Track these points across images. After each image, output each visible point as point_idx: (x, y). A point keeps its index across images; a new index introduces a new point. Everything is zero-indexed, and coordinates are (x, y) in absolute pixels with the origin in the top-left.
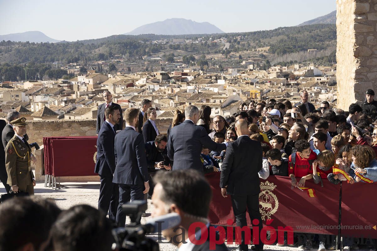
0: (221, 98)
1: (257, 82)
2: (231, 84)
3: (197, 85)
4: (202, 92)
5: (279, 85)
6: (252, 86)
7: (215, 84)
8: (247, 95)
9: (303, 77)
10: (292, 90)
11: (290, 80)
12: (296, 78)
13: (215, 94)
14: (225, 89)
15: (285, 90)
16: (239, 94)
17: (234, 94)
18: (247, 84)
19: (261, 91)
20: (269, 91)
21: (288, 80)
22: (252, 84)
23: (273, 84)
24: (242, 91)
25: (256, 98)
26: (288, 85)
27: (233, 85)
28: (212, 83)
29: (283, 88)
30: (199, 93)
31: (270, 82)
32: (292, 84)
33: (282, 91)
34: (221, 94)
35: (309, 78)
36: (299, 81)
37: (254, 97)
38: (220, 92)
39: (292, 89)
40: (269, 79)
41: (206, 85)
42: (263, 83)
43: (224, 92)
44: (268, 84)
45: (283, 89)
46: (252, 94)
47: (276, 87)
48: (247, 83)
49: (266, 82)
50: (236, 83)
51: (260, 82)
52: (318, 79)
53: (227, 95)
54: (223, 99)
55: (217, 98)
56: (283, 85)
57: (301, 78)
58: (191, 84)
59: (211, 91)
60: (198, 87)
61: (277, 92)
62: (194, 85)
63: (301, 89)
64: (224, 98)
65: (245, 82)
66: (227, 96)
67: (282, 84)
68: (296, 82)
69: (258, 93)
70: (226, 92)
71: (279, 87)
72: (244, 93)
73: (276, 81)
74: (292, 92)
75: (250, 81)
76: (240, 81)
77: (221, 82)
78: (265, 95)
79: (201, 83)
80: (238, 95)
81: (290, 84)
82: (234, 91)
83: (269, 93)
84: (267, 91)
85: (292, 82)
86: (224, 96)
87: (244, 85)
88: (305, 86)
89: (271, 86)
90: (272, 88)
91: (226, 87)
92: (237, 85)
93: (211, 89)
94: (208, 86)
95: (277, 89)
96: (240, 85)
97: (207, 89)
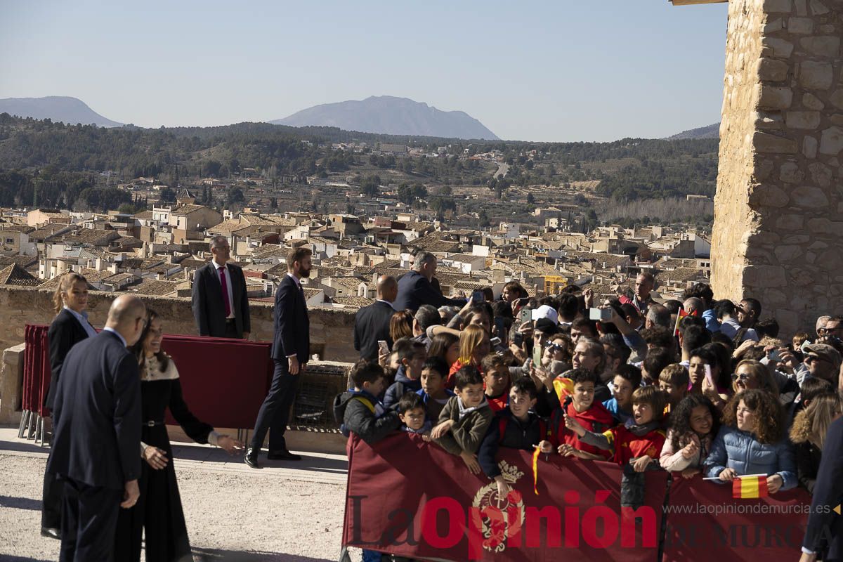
1: (563, 259)
2: (503, 257)
5: (613, 270)
6: (549, 267)
7: (465, 254)
8: (535, 285)
9: (669, 257)
11: (639, 260)
12: (653, 257)
13: (464, 277)
14: (488, 269)
15: (624, 281)
18: (540, 262)
19: (571, 280)
20: (589, 281)
21: (633, 259)
22: (551, 261)
23: (600, 267)
24: (526, 276)
26: (634, 271)
27: (507, 260)
28: (459, 251)
29: (622, 276)
31: (592, 260)
34: (476, 278)
35: (683, 260)
36: (659, 265)
38: (477, 272)
40: (591, 254)
41: (446, 255)
42: (576, 261)
43: (485, 274)
44: (588, 265)
45: (621, 281)
46: (548, 283)
47: (606, 274)
48: (539, 259)
49: (585, 261)
50: (513, 257)
51: (570, 258)
52: (703, 265)
53: (490, 282)
55: (468, 287)
56: (622, 271)
57: (665, 258)
58: (410, 250)
59: (455, 269)
61: (606, 284)
63: (662, 284)
65: (534, 257)
66: (491, 286)
67: (619, 267)
68: (652, 267)
69: (562, 284)
70: (490, 274)
71: (613, 275)
72: (530, 281)
73: (608, 259)
75: (546, 254)
76: (523, 253)
77: (480, 251)
79: (435, 248)
82: (507, 274)
83: (587, 286)
84: (584, 281)
85: (644, 266)
86: (483, 283)
87: (532, 263)
88: (672, 276)
89: (594, 271)
90: (595, 274)
91: (491, 264)
92: (517, 261)
93: (456, 264)
94: (448, 258)
95: (607, 279)
96: (522, 262)
97: (447, 265)
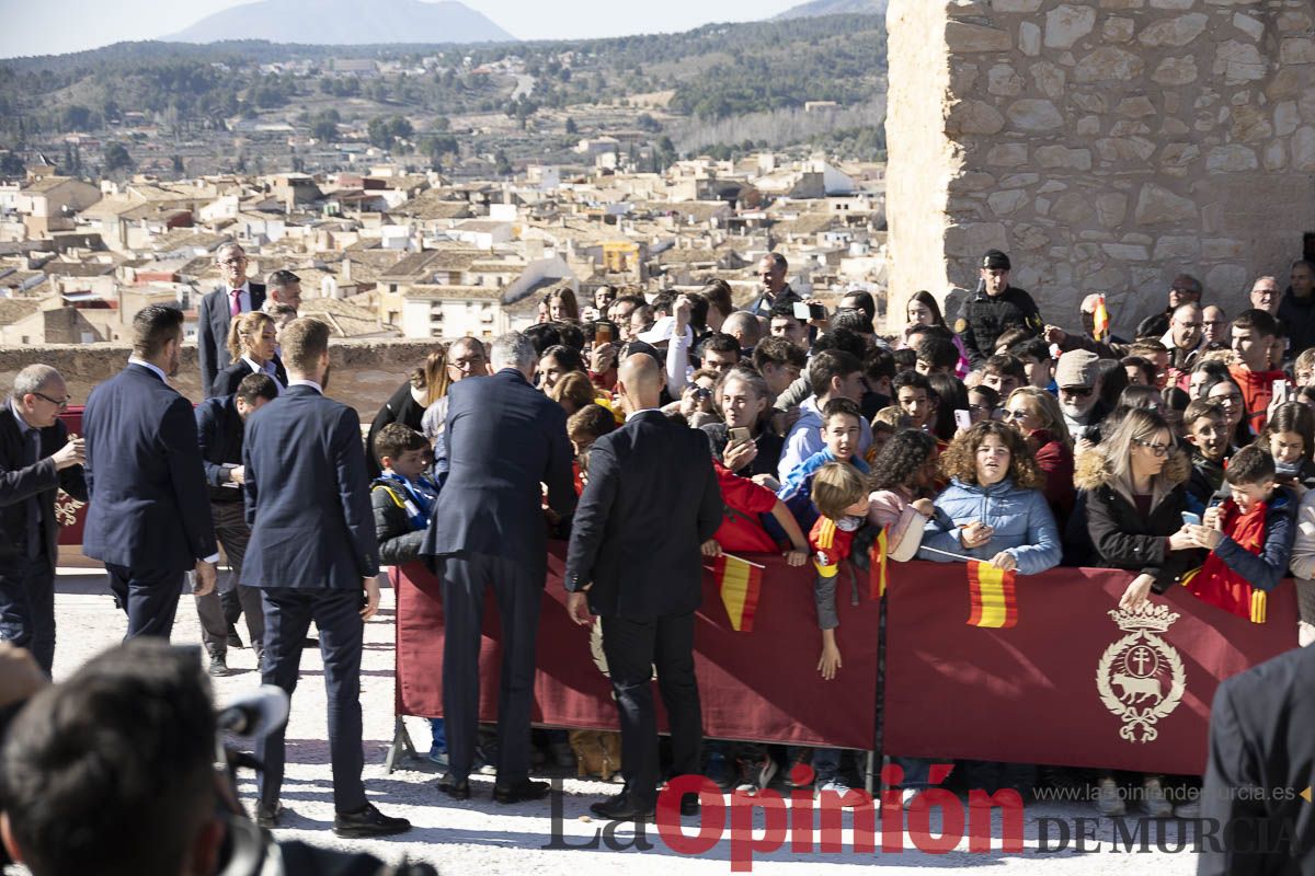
0: (503, 269)
1: (629, 216)
2: (537, 219)
3: (419, 222)
4: (434, 246)
5: (705, 226)
6: (609, 228)
7: (480, 219)
8: (591, 259)
9: (789, 200)
10: (747, 241)
11: (744, 208)
12: (761, 201)
13: (481, 255)
14: (517, 239)
15: (724, 241)
16: (564, 256)
17: (549, 254)
18: (595, 222)
19: (643, 246)
20: (671, 246)
21: (734, 207)
22: (611, 220)
23: (684, 223)
24: (576, 246)
25: (624, 269)
26: (736, 225)
27: (544, 223)
28: (470, 215)
29: (719, 235)
30: (424, 250)
31: (674, 213)
32: (749, 223)
33: (715, 246)
34: (500, 256)
35: (809, 202)
36: (773, 212)
37: (616, 267)
38: (500, 247)
39: (750, 238)
40: (671, 205)
41: (451, 223)
42: (648, 217)
43: (513, 247)
44: (668, 221)
45: (719, 240)
46: (610, 254)
47: (694, 233)
48: (593, 218)
49: (661, 215)
50: (554, 217)
51: (639, 213)
52: (839, 207)
53: (522, 259)
54: (509, 274)
55: (489, 269)
56: (720, 226)
57: (781, 201)
58: (396, 219)
59: (467, 243)
60: (420, 228)
61: (696, 248)
62: (409, 221)
63: (780, 240)
64: (513, 269)
65: (585, 215)
66: (524, 263)
67: (714, 221)
68: (763, 216)
69: (631, 253)
70: (520, 247)
71: (706, 234)
72: (583, 253)
73: (697, 208)
74: (751, 249)
75: (603, 211)
76: (566, 211)
77: (502, 212)
78: (655, 261)
79: (434, 215)
80: (560, 259)
81: (743, 223)
82: (548, 245)
83: (668, 253)
84: (664, 245)
85: (751, 216)
86: (510, 261)
87: (584, 226)
88: (795, 228)
89: (677, 229)
90: (679, 234)
91: (520, 231)
92: (560, 223)
93: (467, 236)
94: (455, 228)
95: (698, 240)
96: (568, 224)
97: (454, 238)
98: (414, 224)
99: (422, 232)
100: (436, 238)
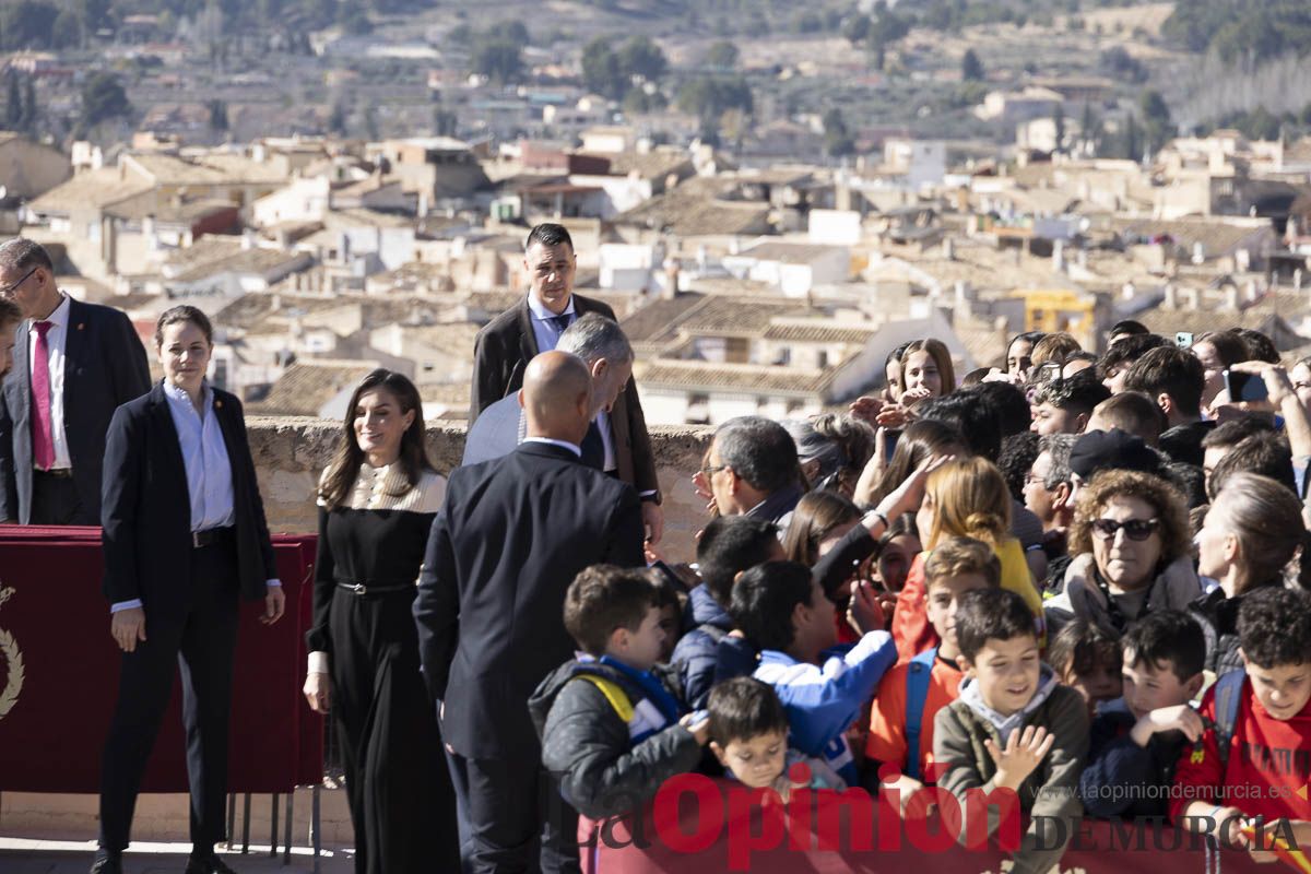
0: (830, 336)
1: (1078, 241)
2: (900, 242)
3: (671, 240)
4: (699, 288)
5: (1224, 266)
6: (1037, 264)
7: (789, 238)
8: (1001, 322)
10: (1307, 299)
11: (1300, 232)
13: (788, 307)
14: (859, 279)
15: (1261, 297)
16: (949, 314)
17: (920, 310)
18: (1011, 252)
19: (1104, 300)
20: (1156, 302)
21: (1281, 231)
22: (1042, 248)
23: (1184, 258)
24: (973, 296)
26: (1285, 265)
27: (913, 250)
28: (771, 230)
29: (1251, 285)
30: (679, 294)
31: (1164, 240)
33: (1243, 306)
34: (825, 310)
38: (827, 292)
40: (1159, 223)
41: (733, 244)
42: (1115, 246)
43: (850, 293)
44: (1153, 254)
45: (1251, 294)
46: (1038, 315)
47: (1204, 278)
48: (1008, 242)
49: (1139, 241)
50: (932, 240)
51: (1097, 238)
53: (867, 317)
54: (841, 346)
55: (803, 335)
56: (1254, 267)
58: (628, 233)
59: (762, 284)
60: (674, 252)
61: (1207, 308)
62: (653, 237)
64: (849, 337)
65: (992, 237)
66: (872, 326)
67: (1243, 257)
69: (1079, 313)
70: (866, 294)
71: (1226, 281)
72: (985, 310)
73: (1206, 235)
75: (1027, 229)
76: (959, 229)
77: (832, 227)
79: (701, 227)
80: (941, 321)
81: (1299, 263)
82: (917, 292)
83: (1151, 316)
84: (1142, 301)
86: (844, 320)
87: (988, 258)
89: (1170, 269)
90: (1175, 278)
91: (865, 264)
92: (944, 251)
93: (764, 271)
94: (741, 254)
95: (1211, 294)
96: (960, 254)
97: (739, 273)
98: (662, 243)
99: (676, 260)
100: (702, 272)
